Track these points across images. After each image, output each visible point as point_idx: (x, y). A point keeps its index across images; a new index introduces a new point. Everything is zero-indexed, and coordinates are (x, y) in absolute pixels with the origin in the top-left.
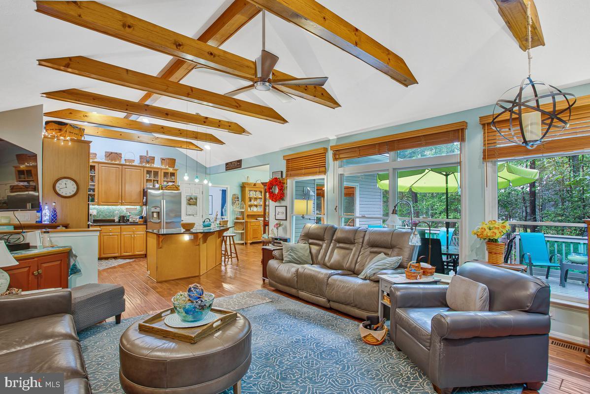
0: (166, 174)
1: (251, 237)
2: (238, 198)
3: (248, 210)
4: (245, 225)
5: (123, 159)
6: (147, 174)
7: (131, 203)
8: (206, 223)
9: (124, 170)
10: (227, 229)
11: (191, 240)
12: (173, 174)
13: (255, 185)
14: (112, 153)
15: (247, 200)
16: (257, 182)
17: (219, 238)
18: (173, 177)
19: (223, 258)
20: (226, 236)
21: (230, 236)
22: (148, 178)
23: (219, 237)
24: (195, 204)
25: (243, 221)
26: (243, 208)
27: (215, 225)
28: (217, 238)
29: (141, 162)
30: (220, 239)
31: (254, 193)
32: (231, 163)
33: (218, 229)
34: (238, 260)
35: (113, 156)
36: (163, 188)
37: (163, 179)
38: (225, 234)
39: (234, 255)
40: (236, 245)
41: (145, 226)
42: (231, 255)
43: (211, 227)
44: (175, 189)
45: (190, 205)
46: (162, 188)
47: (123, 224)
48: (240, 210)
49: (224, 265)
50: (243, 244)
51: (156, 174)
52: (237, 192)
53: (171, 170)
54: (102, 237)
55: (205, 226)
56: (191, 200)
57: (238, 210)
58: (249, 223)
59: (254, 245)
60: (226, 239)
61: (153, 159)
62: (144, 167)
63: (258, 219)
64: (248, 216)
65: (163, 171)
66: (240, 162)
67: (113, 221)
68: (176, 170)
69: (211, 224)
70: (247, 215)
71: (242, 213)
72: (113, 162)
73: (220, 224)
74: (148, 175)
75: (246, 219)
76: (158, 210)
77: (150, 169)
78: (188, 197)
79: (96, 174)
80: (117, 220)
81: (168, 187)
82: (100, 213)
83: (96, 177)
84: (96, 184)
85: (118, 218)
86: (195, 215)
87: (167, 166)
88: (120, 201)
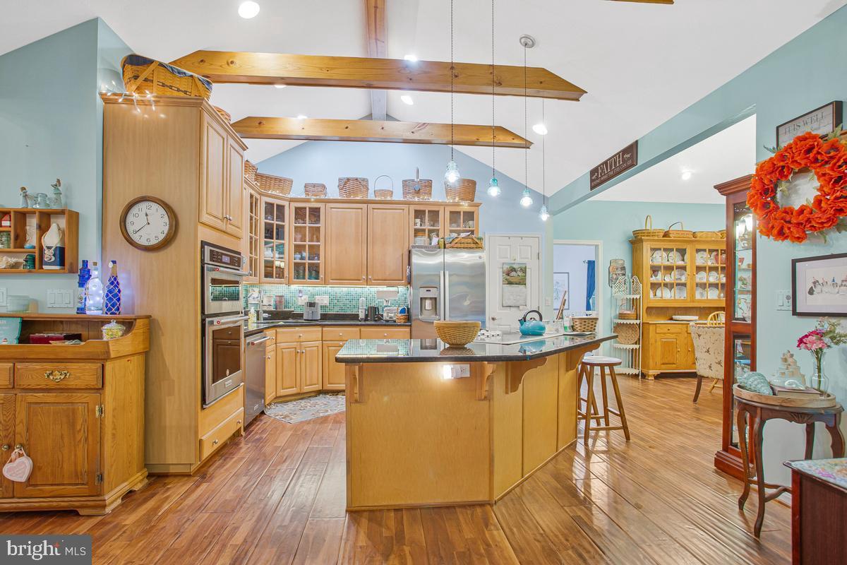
0: (455, 215)
1: (658, 360)
2: (623, 268)
3: (648, 294)
4: (641, 332)
5: (371, 191)
6: (416, 217)
7: (386, 281)
8: (529, 325)
9: (370, 211)
10: (595, 345)
11: (460, 380)
12: (470, 216)
13: (666, 234)
14: (348, 180)
15: (647, 271)
16: (673, 228)
17: (567, 371)
18: (471, 222)
19: (582, 424)
20: (592, 365)
21: (602, 366)
22: (418, 226)
23: (570, 366)
24: (522, 282)
25: (638, 322)
26: (635, 292)
27: (557, 330)
28: (562, 370)
29: (405, 194)
30: (572, 373)
31: (665, 254)
32: (606, 163)
33: (567, 344)
34: (628, 438)
35: (352, 185)
36: (447, 246)
37: (448, 227)
38: (588, 357)
39: (615, 421)
40: (618, 378)
41: (408, 329)
42: (606, 417)
43: (545, 336)
44: (472, 245)
45: (510, 283)
46: (445, 244)
47: (373, 323)
48: (629, 297)
49: (583, 453)
50: (636, 376)
51: (435, 215)
52: (621, 254)
53: (465, 206)
54: (326, 350)
55: (525, 334)
56: (513, 274)
57: (623, 294)
58: (651, 328)
59: (664, 381)
60: (592, 370)
61: (428, 184)
62: (409, 203)
63: (674, 317)
64: (650, 310)
65: (448, 209)
66: (632, 149)
67: (355, 317)
68: (478, 205)
69: (543, 328)
70: (648, 308)
71: (634, 303)
72: (352, 198)
73: (573, 328)
74: (418, 221)
75: (645, 318)
76: (433, 293)
77: (421, 208)
78: (506, 267)
79: (321, 225)
80: (362, 315)
81: (456, 241)
82: (336, 301)
83: (322, 230)
84: (321, 243)
85: (364, 311)
86: (521, 307)
87: (457, 199)
88: (364, 277)
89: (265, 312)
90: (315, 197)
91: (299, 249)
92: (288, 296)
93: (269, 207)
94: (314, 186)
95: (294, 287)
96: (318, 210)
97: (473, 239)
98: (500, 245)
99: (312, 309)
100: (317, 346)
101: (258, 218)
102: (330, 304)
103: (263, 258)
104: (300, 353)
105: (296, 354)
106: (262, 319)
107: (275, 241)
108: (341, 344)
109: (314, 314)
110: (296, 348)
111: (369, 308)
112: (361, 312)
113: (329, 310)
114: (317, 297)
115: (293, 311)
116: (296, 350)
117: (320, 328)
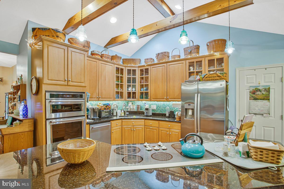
0: (211, 62)
5: (170, 57)
6: (190, 66)
9: (168, 66)
12: (220, 60)
14: (159, 54)
18: (221, 64)
22: (192, 70)
24: (267, 98)
29: (185, 55)
35: (161, 56)
37: (207, 69)
41: (180, 125)
44: (217, 78)
45: (255, 99)
46: (202, 79)
51: (200, 63)
53: (218, 55)
56: (259, 93)
62: (187, 59)
65: (207, 59)
67: (164, 115)
72: (161, 61)
74: (191, 68)
76: (192, 106)
77: (192, 61)
78: (251, 89)
79: (149, 76)
80: (167, 115)
81: (206, 76)
82: (159, 108)
83: (149, 78)
84: (149, 83)
85: (168, 113)
86: (265, 115)
87: (212, 52)
88: (165, 97)
90: (147, 64)
91: (142, 86)
92: (142, 105)
93: (129, 71)
94: (147, 59)
95: (144, 102)
96: (148, 69)
97: (217, 74)
98: (246, 75)
99: (147, 111)
100: (142, 128)
101: (124, 76)
102: (156, 109)
103: (127, 91)
104: (133, 130)
105: (131, 131)
106: (126, 114)
107: (131, 84)
108: (151, 128)
109: (147, 114)
110: (131, 128)
111: (171, 111)
112: (167, 113)
113: (155, 111)
114: (152, 106)
115: (144, 111)
116: (131, 129)
117: (143, 120)
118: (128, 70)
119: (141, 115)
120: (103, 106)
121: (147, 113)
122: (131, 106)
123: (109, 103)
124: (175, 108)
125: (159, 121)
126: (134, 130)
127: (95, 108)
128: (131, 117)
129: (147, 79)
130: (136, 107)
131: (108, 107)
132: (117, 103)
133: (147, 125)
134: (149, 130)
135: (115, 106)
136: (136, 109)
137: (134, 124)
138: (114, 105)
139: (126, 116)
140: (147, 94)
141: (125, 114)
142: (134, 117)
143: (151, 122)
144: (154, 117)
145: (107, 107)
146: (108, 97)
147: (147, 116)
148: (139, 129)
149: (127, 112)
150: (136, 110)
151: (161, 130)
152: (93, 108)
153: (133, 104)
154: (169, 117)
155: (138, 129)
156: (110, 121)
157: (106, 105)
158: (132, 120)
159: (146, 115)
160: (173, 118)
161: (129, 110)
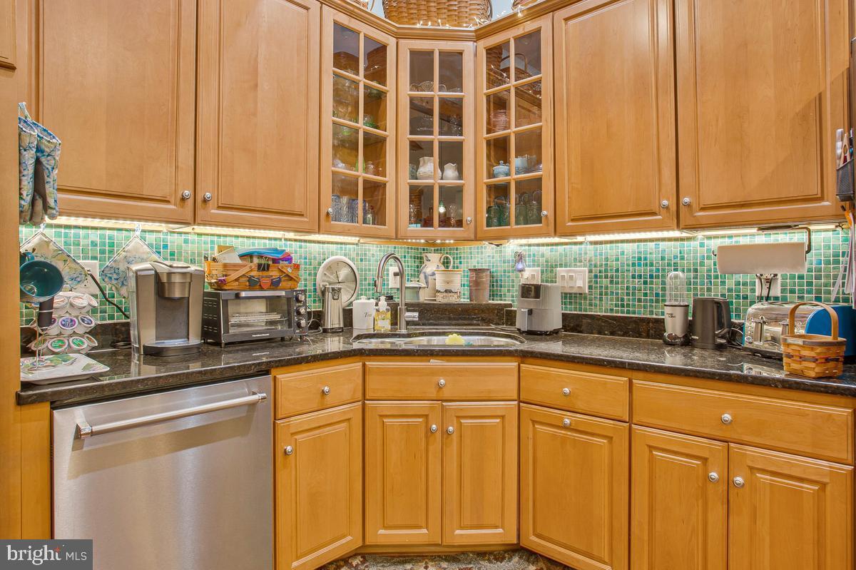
67: (650, 330)
79: (546, 74)
80: (674, 327)
82: (605, 282)
83: (546, 88)
84: (545, 124)
85: (679, 313)
88: (665, 202)
89: (410, 307)
90: (526, 6)
91: (499, 149)
92: (499, 269)
93: (421, 60)
95: (512, 246)
96: (534, 39)
99: (531, 302)
100: (503, 417)
101: (390, 87)
102: (590, 287)
103: (406, 181)
104: (439, 435)
105: (427, 437)
106: (404, 324)
107: (436, 138)
108: (567, 421)
109: (530, 322)
110: (426, 416)
111: (701, 304)
112: (672, 316)
113: (585, 304)
114: (561, 271)
115: (510, 306)
116: (427, 422)
117: (512, 364)
118: (413, 53)
119: (493, 326)
120: (238, 261)
121: (530, 312)
122: (437, 276)
123: (288, 250)
124: (723, 283)
125: (630, 374)
126: (448, 434)
127: (169, 274)
128: (436, 340)
129: (530, 97)
130: (465, 280)
131: (274, 273)
132: (353, 255)
133: (538, 399)
134: (554, 436)
135: (344, 273)
136: (467, 293)
137: (446, 394)
138: (329, 268)
139: (404, 331)
140: (530, 193)
141: (394, 322)
142: (455, 340)
143: (566, 381)
144: (581, 342)
145: (265, 273)
146: (276, 207)
147: (532, 334)
148: (482, 427)
149: (408, 311)
150: (465, 300)
151: (651, 448)
152: (157, 275)
153: (446, 263)
154: (687, 342)
155: (473, 427)
156: (267, 372)
157: (260, 256)
158: (435, 362)
159: (525, 328)
160: (720, 348)
161: (424, 297)
